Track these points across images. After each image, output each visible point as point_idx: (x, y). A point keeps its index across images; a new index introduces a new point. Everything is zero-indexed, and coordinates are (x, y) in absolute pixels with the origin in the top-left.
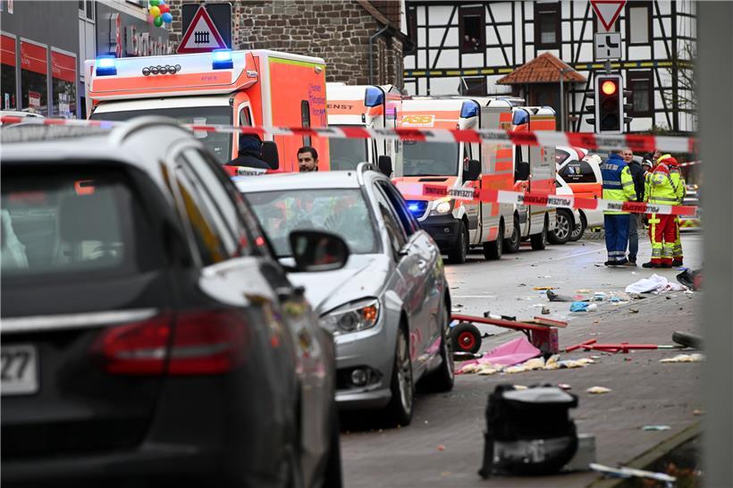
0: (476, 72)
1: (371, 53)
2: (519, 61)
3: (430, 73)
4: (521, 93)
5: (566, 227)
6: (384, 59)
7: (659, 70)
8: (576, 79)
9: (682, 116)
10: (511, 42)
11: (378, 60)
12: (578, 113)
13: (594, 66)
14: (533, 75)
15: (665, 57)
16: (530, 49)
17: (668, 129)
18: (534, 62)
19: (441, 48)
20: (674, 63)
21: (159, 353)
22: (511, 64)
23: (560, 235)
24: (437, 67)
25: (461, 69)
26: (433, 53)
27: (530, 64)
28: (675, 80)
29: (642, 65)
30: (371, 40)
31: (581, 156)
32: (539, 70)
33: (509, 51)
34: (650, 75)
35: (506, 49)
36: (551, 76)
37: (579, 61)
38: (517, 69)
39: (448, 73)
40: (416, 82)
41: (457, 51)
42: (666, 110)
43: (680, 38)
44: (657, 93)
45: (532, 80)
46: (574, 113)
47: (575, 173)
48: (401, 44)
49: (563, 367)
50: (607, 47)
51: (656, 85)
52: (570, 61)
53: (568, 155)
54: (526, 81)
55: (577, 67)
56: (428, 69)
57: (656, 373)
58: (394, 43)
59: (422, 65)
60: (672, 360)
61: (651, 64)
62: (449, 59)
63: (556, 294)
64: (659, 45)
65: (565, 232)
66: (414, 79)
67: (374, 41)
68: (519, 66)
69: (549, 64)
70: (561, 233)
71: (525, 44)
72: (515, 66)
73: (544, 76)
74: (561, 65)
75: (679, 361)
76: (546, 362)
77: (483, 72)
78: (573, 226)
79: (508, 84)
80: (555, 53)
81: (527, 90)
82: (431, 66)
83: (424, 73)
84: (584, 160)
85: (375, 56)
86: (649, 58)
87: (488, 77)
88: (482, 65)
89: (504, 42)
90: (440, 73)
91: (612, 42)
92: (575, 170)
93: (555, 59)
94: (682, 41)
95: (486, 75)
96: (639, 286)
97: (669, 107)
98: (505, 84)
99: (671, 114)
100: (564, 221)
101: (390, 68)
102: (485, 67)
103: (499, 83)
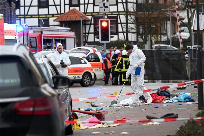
0: (45, 16)
1: (3, 8)
2: (63, 12)
3: (25, 16)
4: (64, 25)
5: (89, 80)
6: (8, 11)
7: (120, 15)
8: (86, 19)
9: (130, 34)
10: (59, 4)
11: (6, 11)
12: (87, 33)
13: (94, 14)
14: (68, 17)
15: (123, 10)
16: (67, 7)
17: (124, 40)
18: (69, 12)
19: (30, 6)
20: (127, 13)
21: (31, 109)
22: (59, 13)
23: (86, 83)
24: (29, 14)
25: (38, 15)
26: (27, 8)
27: (67, 13)
28: (127, 20)
29: (114, 13)
30: (3, 3)
31: (95, 51)
32: (71, 15)
33: (58, 7)
34: (116, 18)
35: (57, 7)
36: (76, 18)
37: (88, 12)
38: (62, 15)
39: (33, 16)
40: (20, 20)
41: (37, 7)
42: (123, 32)
43: (129, 2)
44: (120, 25)
45: (68, 20)
46: (85, 33)
47: (92, 58)
48: (15, 5)
49: (109, 127)
50: (104, 8)
51: (119, 22)
52: (83, 12)
53: (89, 51)
54: (66, 20)
55: (87, 14)
56: (25, 15)
57: (143, 128)
58: (12, 4)
59: (22, 13)
60: (147, 124)
61: (117, 13)
62: (33, 11)
63: (94, 104)
64: (120, 5)
65: (88, 82)
66: (19, 19)
67: (4, 3)
68: (63, 14)
69: (75, 13)
70: (87, 82)
71: (65, 5)
72: (61, 14)
73: (73, 18)
74: (80, 13)
75: (150, 125)
76: (103, 125)
77: (48, 16)
78: (91, 79)
79: (58, 21)
80: (77, 8)
81: (66, 24)
82: (26, 14)
83: (23, 17)
84: (95, 53)
85: (5, 10)
86: (116, 11)
87: (50, 18)
88: (47, 13)
89: (56, 4)
90: (30, 16)
91: (106, 5)
92: (92, 57)
93: (77, 11)
94: (130, 4)
95: (49, 17)
96: (125, 101)
97: (124, 31)
98: (57, 21)
99: (125, 34)
100: (88, 77)
101: (11, 15)
102: (49, 14)
103: (54, 21)
